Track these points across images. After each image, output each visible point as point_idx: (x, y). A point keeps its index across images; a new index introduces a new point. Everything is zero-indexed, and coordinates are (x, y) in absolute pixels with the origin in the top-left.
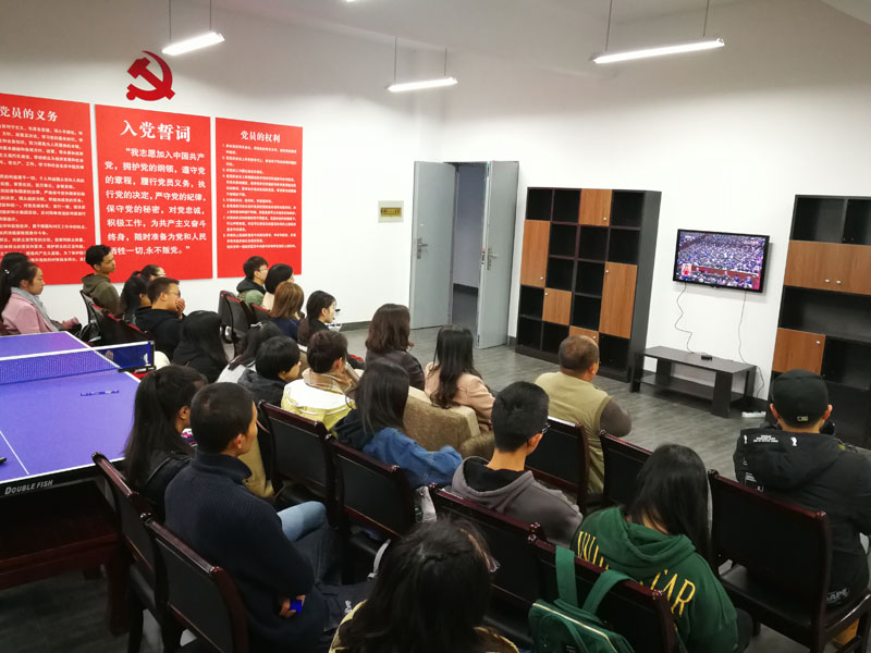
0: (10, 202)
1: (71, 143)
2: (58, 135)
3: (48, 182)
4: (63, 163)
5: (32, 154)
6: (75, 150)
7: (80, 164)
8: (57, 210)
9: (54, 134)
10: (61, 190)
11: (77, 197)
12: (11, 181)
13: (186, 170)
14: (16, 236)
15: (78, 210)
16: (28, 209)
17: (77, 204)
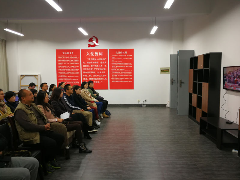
0: (64, 72)
1: (76, 58)
2: (74, 57)
3: (71, 67)
4: (74, 63)
5: (68, 61)
6: (77, 60)
7: (78, 63)
8: (73, 73)
9: (73, 57)
10: (74, 69)
11: (77, 70)
12: (64, 67)
13: (101, 63)
14: (65, 79)
15: (77, 73)
16: (67, 73)
17: (77, 72)
